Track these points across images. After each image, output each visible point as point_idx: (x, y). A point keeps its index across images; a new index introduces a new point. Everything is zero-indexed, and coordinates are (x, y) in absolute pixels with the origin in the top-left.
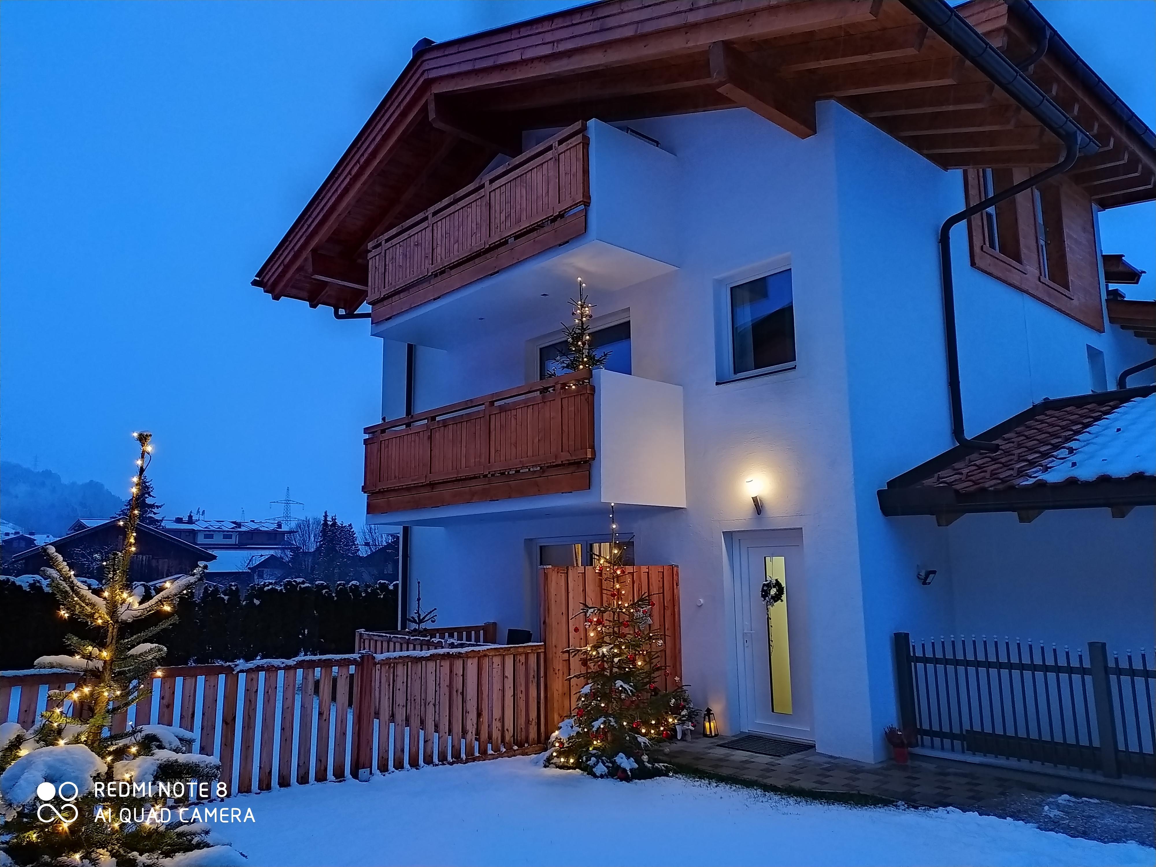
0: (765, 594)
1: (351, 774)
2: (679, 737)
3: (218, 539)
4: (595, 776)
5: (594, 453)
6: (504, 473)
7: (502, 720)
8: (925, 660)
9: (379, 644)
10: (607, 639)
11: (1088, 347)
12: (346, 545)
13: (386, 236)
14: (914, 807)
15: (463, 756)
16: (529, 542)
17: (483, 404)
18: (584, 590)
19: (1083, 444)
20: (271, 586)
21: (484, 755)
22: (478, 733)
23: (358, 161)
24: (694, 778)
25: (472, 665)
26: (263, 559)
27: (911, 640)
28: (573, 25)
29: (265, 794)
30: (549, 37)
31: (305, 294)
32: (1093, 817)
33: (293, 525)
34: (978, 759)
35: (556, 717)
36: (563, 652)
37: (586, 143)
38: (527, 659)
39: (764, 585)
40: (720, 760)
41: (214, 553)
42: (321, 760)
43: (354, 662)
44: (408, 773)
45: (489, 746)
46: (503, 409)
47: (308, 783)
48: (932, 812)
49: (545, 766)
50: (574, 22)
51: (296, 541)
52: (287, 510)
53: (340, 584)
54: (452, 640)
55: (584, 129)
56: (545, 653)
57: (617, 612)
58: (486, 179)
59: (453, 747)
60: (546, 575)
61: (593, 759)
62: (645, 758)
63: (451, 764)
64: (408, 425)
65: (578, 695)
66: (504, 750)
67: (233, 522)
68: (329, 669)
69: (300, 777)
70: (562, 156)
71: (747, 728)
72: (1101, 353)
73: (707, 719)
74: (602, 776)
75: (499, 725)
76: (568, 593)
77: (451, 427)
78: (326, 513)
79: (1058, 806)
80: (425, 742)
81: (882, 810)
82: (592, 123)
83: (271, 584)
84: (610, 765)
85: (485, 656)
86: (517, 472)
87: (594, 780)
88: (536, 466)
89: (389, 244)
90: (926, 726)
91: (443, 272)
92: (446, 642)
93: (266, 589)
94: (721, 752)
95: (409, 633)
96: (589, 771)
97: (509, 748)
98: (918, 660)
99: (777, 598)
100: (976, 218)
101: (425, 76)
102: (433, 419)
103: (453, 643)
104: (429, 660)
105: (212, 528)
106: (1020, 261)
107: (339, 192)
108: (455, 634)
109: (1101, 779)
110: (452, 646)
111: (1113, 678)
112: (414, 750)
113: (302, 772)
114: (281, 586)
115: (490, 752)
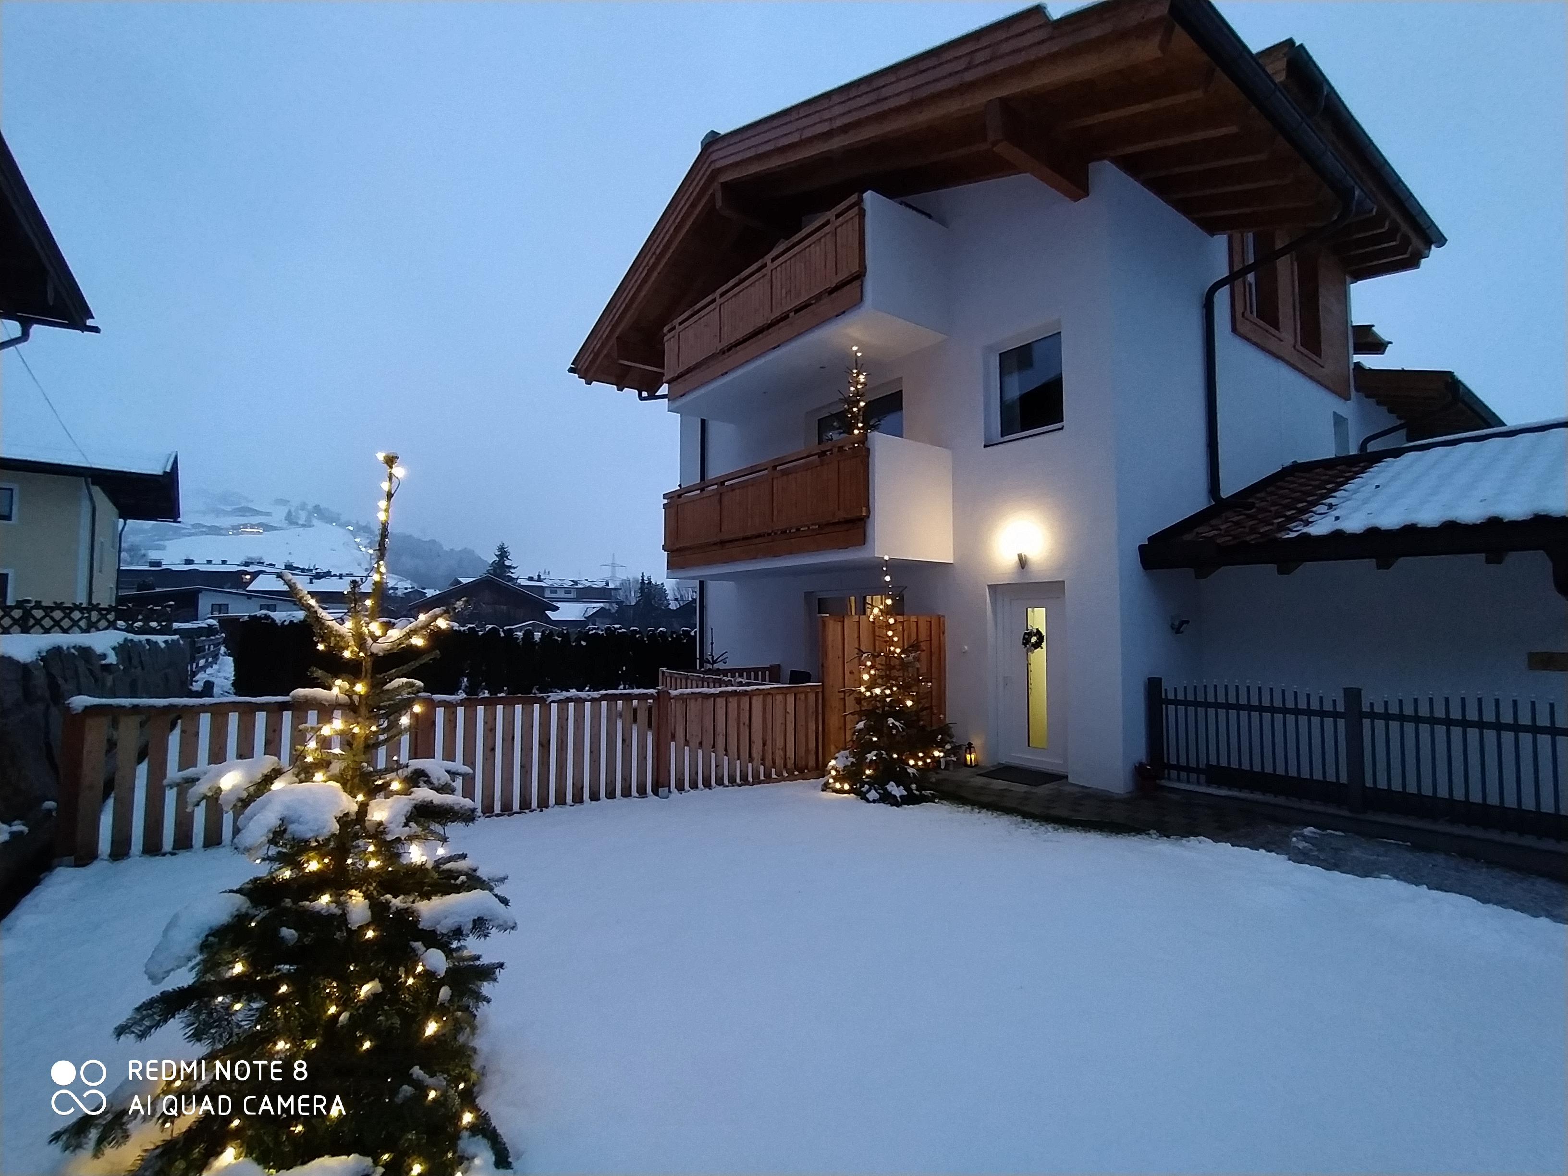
0: (1026, 641)
1: (652, 791)
2: (943, 767)
3: (561, 594)
4: (868, 801)
5: (869, 511)
6: (785, 532)
7: (785, 749)
8: (1176, 702)
9: (679, 681)
10: (879, 681)
11: (1335, 413)
12: (660, 600)
13: (680, 319)
14: (1165, 836)
15: (750, 779)
16: (808, 595)
17: (766, 469)
18: (859, 637)
19: (1342, 500)
20: (594, 631)
21: (768, 779)
22: (763, 759)
23: (654, 253)
24: (958, 804)
25: (757, 702)
26: (595, 610)
27: (1164, 685)
28: (850, 99)
29: (578, 807)
30: (826, 115)
31: (614, 381)
32: (1342, 850)
33: (618, 583)
34: (1223, 792)
35: (833, 747)
36: (840, 692)
37: (862, 214)
38: (806, 697)
39: (1025, 634)
40: (982, 788)
41: (558, 605)
42: (626, 780)
43: (651, 696)
44: (702, 793)
45: (773, 770)
46: (785, 473)
47: (615, 798)
48: (1184, 841)
49: (823, 790)
50: (851, 96)
51: (621, 596)
52: (613, 572)
53: (650, 630)
54: (740, 680)
55: (861, 200)
56: (823, 692)
57: (889, 656)
58: (768, 258)
59: (741, 771)
60: (824, 624)
61: (867, 786)
62: (914, 786)
63: (740, 786)
64: (702, 490)
65: (853, 731)
66: (787, 775)
67: (571, 581)
68: (629, 703)
69: (608, 792)
70: (839, 230)
71: (1004, 759)
72: (1346, 419)
73: (968, 751)
74: (874, 801)
75: (782, 753)
76: (844, 639)
77: (737, 491)
78: (643, 573)
79: (1305, 838)
80: (717, 766)
81: (1136, 839)
82: (868, 195)
83: (594, 629)
84: (882, 792)
85: (769, 694)
86: (798, 530)
87: (867, 804)
88: (815, 524)
89: (683, 326)
90: (1173, 762)
91: (729, 349)
92: (735, 680)
93: (591, 632)
94: (980, 781)
95: (705, 673)
96: (863, 796)
97: (790, 773)
98: (1171, 702)
99: (1038, 645)
100: (1238, 283)
101: (713, 167)
102: (723, 483)
103: (741, 682)
104: (718, 697)
105: (556, 586)
106: (1277, 328)
107: (639, 282)
108: (745, 674)
109: (1345, 813)
110: (741, 684)
111: (1366, 722)
112: (706, 773)
113: (610, 789)
114: (602, 631)
115: (774, 776)
